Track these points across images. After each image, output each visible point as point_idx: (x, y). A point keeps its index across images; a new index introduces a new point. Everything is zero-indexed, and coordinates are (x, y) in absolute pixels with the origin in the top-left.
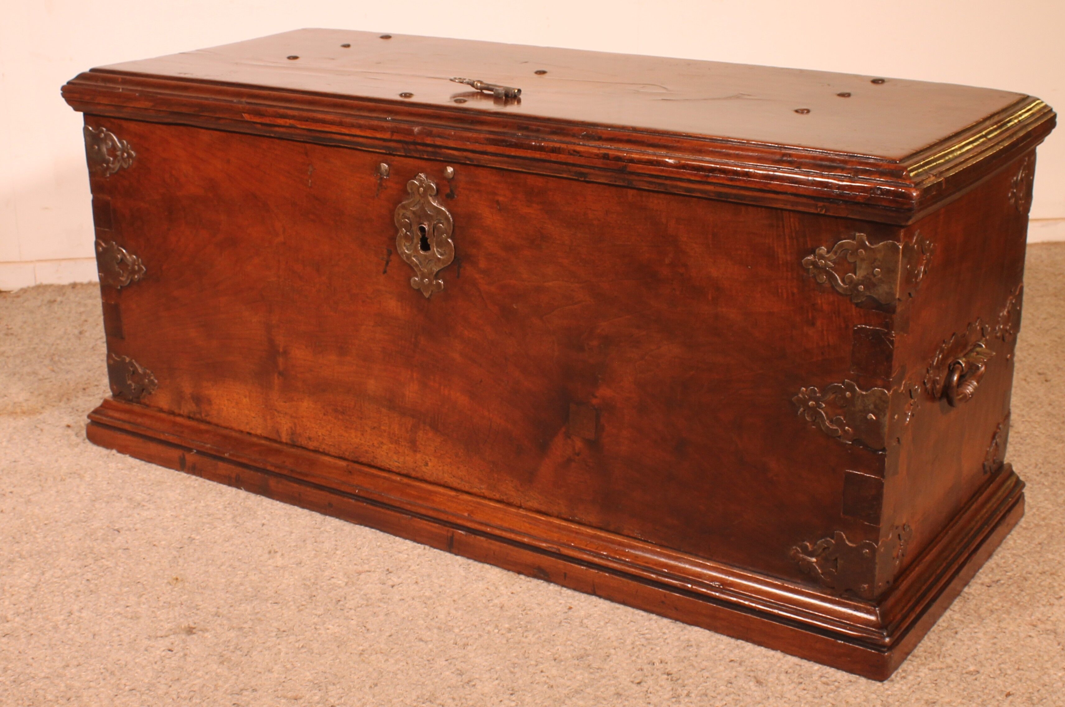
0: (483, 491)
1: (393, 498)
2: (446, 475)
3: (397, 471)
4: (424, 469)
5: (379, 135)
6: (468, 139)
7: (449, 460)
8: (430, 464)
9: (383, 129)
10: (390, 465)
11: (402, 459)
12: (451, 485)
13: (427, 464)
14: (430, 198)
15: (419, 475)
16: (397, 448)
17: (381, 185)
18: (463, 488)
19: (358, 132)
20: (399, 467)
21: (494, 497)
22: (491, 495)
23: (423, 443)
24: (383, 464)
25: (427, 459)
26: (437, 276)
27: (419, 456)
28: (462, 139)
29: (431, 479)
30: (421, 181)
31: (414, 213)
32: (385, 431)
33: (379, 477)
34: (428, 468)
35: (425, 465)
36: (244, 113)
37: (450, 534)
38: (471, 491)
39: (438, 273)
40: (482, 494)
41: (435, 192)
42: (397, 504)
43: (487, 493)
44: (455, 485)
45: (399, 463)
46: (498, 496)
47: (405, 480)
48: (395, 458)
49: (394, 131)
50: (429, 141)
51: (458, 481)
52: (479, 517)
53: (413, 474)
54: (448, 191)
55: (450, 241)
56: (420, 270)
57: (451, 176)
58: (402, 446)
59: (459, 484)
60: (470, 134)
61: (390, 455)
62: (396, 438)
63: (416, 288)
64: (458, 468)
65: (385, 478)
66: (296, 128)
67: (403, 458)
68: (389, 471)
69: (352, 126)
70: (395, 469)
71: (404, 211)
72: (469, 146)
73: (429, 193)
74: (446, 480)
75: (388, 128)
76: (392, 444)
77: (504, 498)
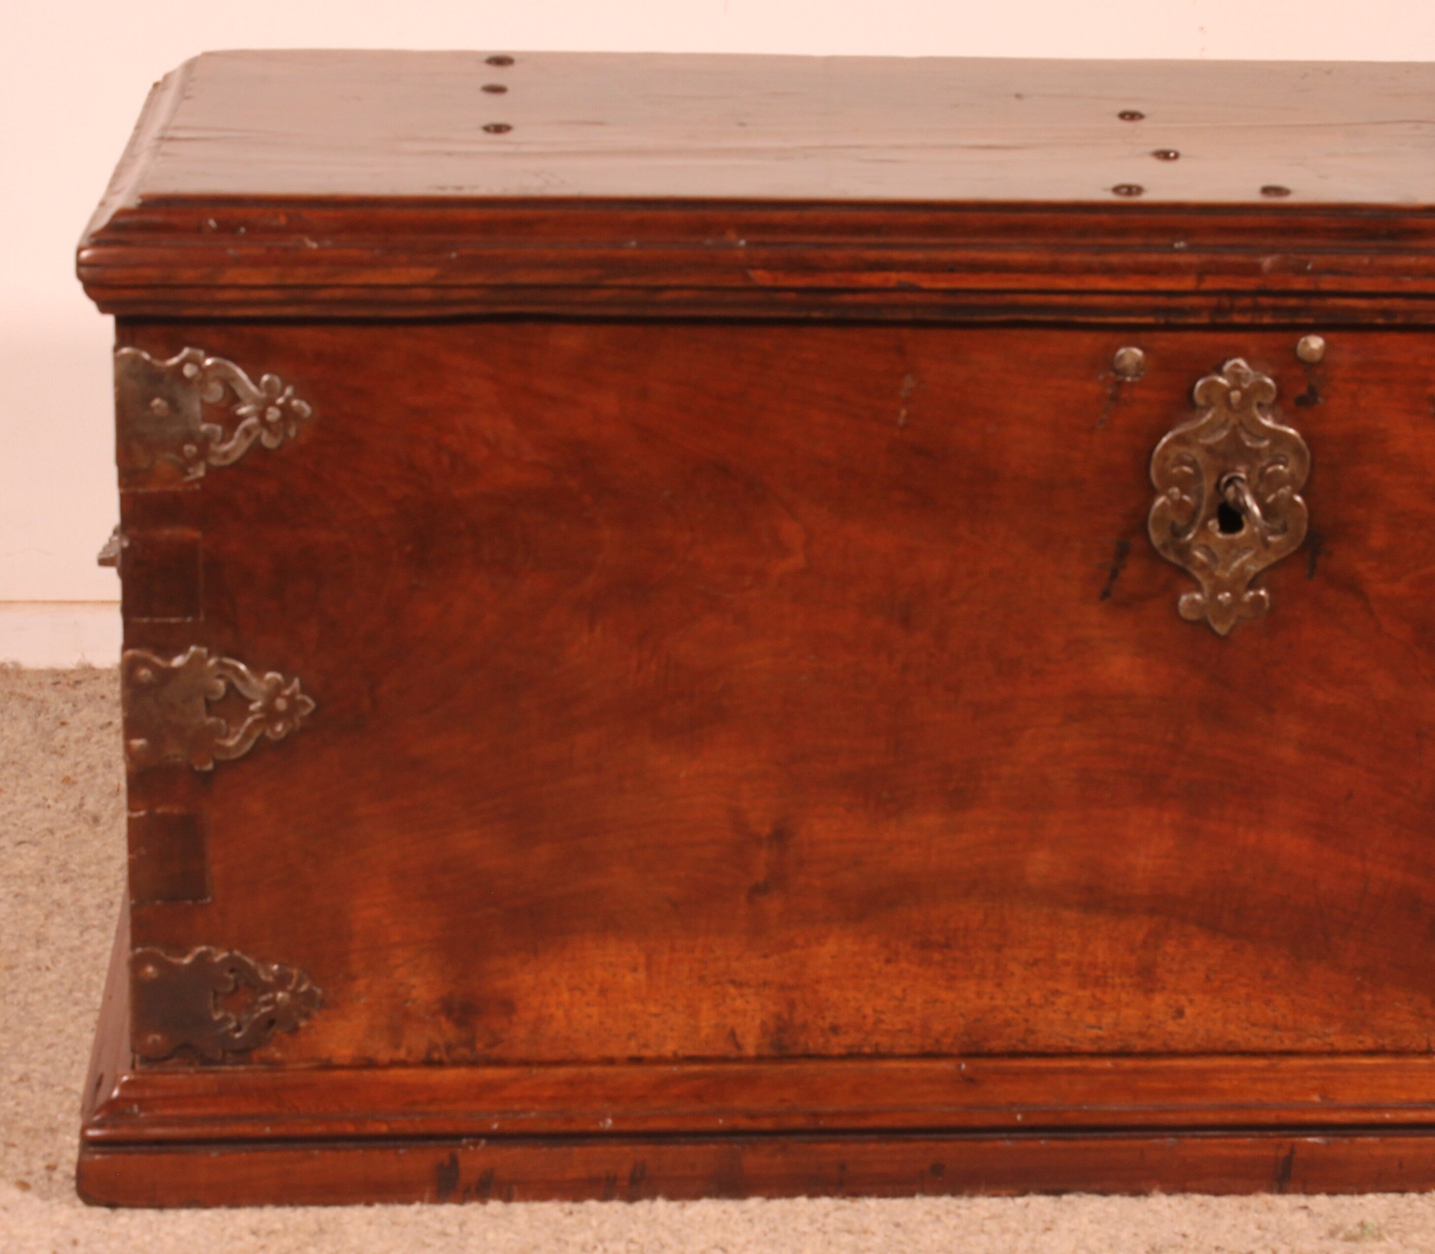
0: (1332, 1039)
1: (1115, 1108)
2: (1232, 1027)
3: (1093, 1048)
4: (1171, 1026)
5: (1162, 284)
6: (1408, 271)
7: (1243, 991)
8: (1188, 1011)
9: (1175, 270)
10: (1072, 1040)
11: (1108, 1019)
12: (1244, 1046)
13: (1180, 1013)
14: (1256, 411)
15: (1156, 1045)
16: (1099, 995)
17: (1115, 398)
18: (1277, 1046)
19: (1104, 283)
20: (1099, 1038)
21: (1360, 1047)
22: (1352, 1045)
23: (1175, 967)
24: (1052, 1042)
25: (1183, 1000)
26: (1253, 585)
27: (1158, 999)
28: (1390, 271)
29: (1190, 1046)
30: (1237, 377)
31: (1210, 450)
32: (1067, 963)
33: (1055, 1072)
34: (1183, 1021)
35: (1174, 1018)
36: (753, 267)
37: (1282, 1153)
38: (1299, 1046)
39: (1257, 575)
40: (1328, 1048)
41: (1272, 397)
42: (1139, 1119)
43: (1340, 1043)
44: (1256, 1043)
45: (1100, 1028)
46: (1369, 1042)
47: (1127, 1064)
48: (1090, 1018)
49: (1202, 272)
50: (1299, 284)
51: (1265, 1032)
52: (1349, 1096)
53: (1139, 1044)
54: (1303, 390)
55: (1298, 499)
56: (1211, 576)
57: (1318, 356)
58: (1113, 987)
59: (1265, 1038)
60: (1412, 260)
61: (1074, 1016)
62: (1099, 973)
63: (1192, 616)
64: (1268, 1003)
65: (1071, 1071)
66: (920, 290)
67: (1113, 1014)
68: (1070, 1054)
69: (1089, 270)
70: (1087, 1047)
71: (1181, 449)
72: (1411, 285)
73: (1258, 398)
74: (1231, 1037)
75: (1190, 266)
76: (1085, 988)
77: (1387, 1042)
